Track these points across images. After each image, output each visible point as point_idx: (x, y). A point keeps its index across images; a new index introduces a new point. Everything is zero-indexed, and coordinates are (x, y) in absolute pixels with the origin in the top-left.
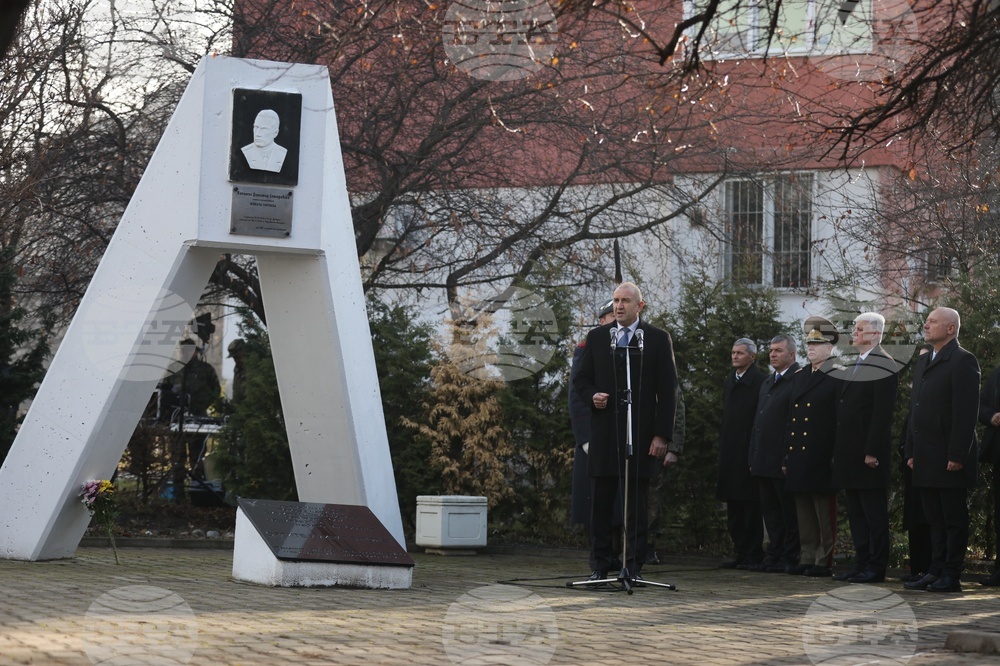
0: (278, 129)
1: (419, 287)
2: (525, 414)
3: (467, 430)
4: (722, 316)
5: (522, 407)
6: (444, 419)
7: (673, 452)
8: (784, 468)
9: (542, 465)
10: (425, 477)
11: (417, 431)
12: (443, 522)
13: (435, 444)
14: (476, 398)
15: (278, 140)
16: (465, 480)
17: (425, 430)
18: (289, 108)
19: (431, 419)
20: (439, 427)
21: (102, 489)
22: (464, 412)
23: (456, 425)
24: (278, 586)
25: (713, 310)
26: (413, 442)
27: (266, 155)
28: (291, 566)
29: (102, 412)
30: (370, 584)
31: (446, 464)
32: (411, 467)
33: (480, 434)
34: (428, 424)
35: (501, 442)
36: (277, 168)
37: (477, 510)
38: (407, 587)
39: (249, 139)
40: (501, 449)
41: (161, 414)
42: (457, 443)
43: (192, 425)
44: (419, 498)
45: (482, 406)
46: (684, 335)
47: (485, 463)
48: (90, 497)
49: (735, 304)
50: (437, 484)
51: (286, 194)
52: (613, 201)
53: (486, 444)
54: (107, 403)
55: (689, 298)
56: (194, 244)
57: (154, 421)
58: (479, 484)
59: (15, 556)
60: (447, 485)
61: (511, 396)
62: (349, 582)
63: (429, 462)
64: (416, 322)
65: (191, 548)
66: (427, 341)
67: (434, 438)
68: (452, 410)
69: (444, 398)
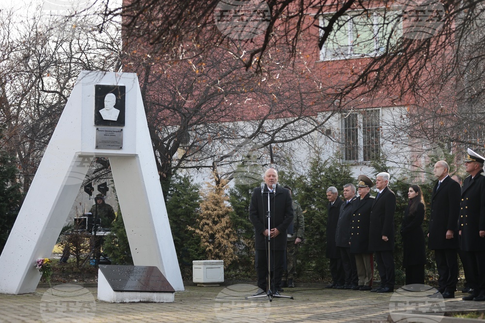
0: (115, 102)
1: (198, 168)
2: (241, 222)
3: (216, 231)
4: (327, 176)
5: (240, 220)
6: (206, 226)
7: (299, 238)
8: (350, 243)
9: (250, 245)
10: (198, 252)
11: (194, 232)
12: (204, 272)
13: (202, 237)
14: (220, 217)
15: (115, 107)
16: (216, 253)
17: (198, 231)
18: (120, 92)
19: (200, 226)
20: (204, 230)
21: (45, 262)
22: (215, 223)
23: (212, 229)
24: (114, 303)
25: (323, 173)
26: (193, 237)
27: (110, 113)
28: (120, 293)
29: (43, 228)
30: (156, 300)
31: (208, 246)
32: (192, 248)
33: (222, 232)
34: (199, 228)
35: (232, 236)
36: (116, 119)
37: (219, 266)
38: (172, 301)
39: (103, 107)
40: (232, 238)
41: (88, 228)
42: (212, 236)
43: (102, 232)
44: (194, 262)
45: (222, 220)
46: (311, 185)
47: (225, 245)
48: (39, 266)
49: (332, 170)
50: (204, 255)
51: (120, 130)
52: (284, 126)
53: (225, 236)
54: (45, 225)
55: (313, 168)
56: (80, 154)
57: (85, 231)
58: (222, 254)
59: (8, 293)
60: (209, 255)
61: (235, 215)
62: (146, 300)
63: (200, 245)
64: (193, 183)
65: (92, 287)
66: (198, 192)
67: (202, 235)
68: (210, 222)
69: (206, 217)
